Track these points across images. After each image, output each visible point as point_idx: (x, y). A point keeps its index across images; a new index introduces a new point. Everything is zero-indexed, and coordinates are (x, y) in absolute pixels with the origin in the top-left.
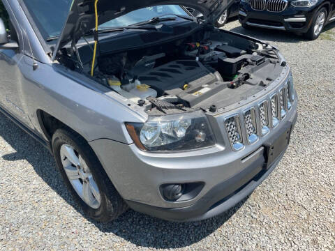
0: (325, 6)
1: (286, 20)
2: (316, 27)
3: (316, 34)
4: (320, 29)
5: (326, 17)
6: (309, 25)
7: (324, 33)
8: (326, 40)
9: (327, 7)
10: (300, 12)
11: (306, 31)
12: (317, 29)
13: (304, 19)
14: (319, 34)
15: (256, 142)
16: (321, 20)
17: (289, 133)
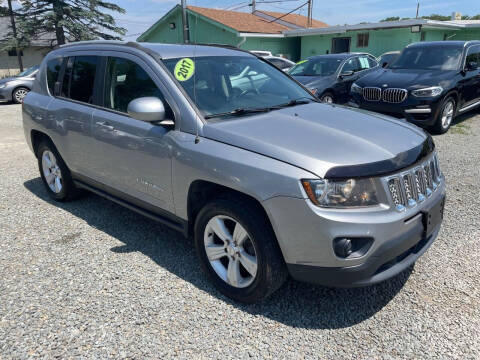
0: (451, 95)
1: (407, 111)
2: (444, 119)
3: (445, 127)
4: (449, 122)
5: (455, 108)
6: (436, 116)
7: (454, 127)
8: (458, 135)
9: (454, 96)
10: (423, 103)
11: (432, 123)
12: (445, 121)
13: (429, 110)
14: (449, 128)
15: (414, 206)
16: (449, 111)
17: (442, 205)
